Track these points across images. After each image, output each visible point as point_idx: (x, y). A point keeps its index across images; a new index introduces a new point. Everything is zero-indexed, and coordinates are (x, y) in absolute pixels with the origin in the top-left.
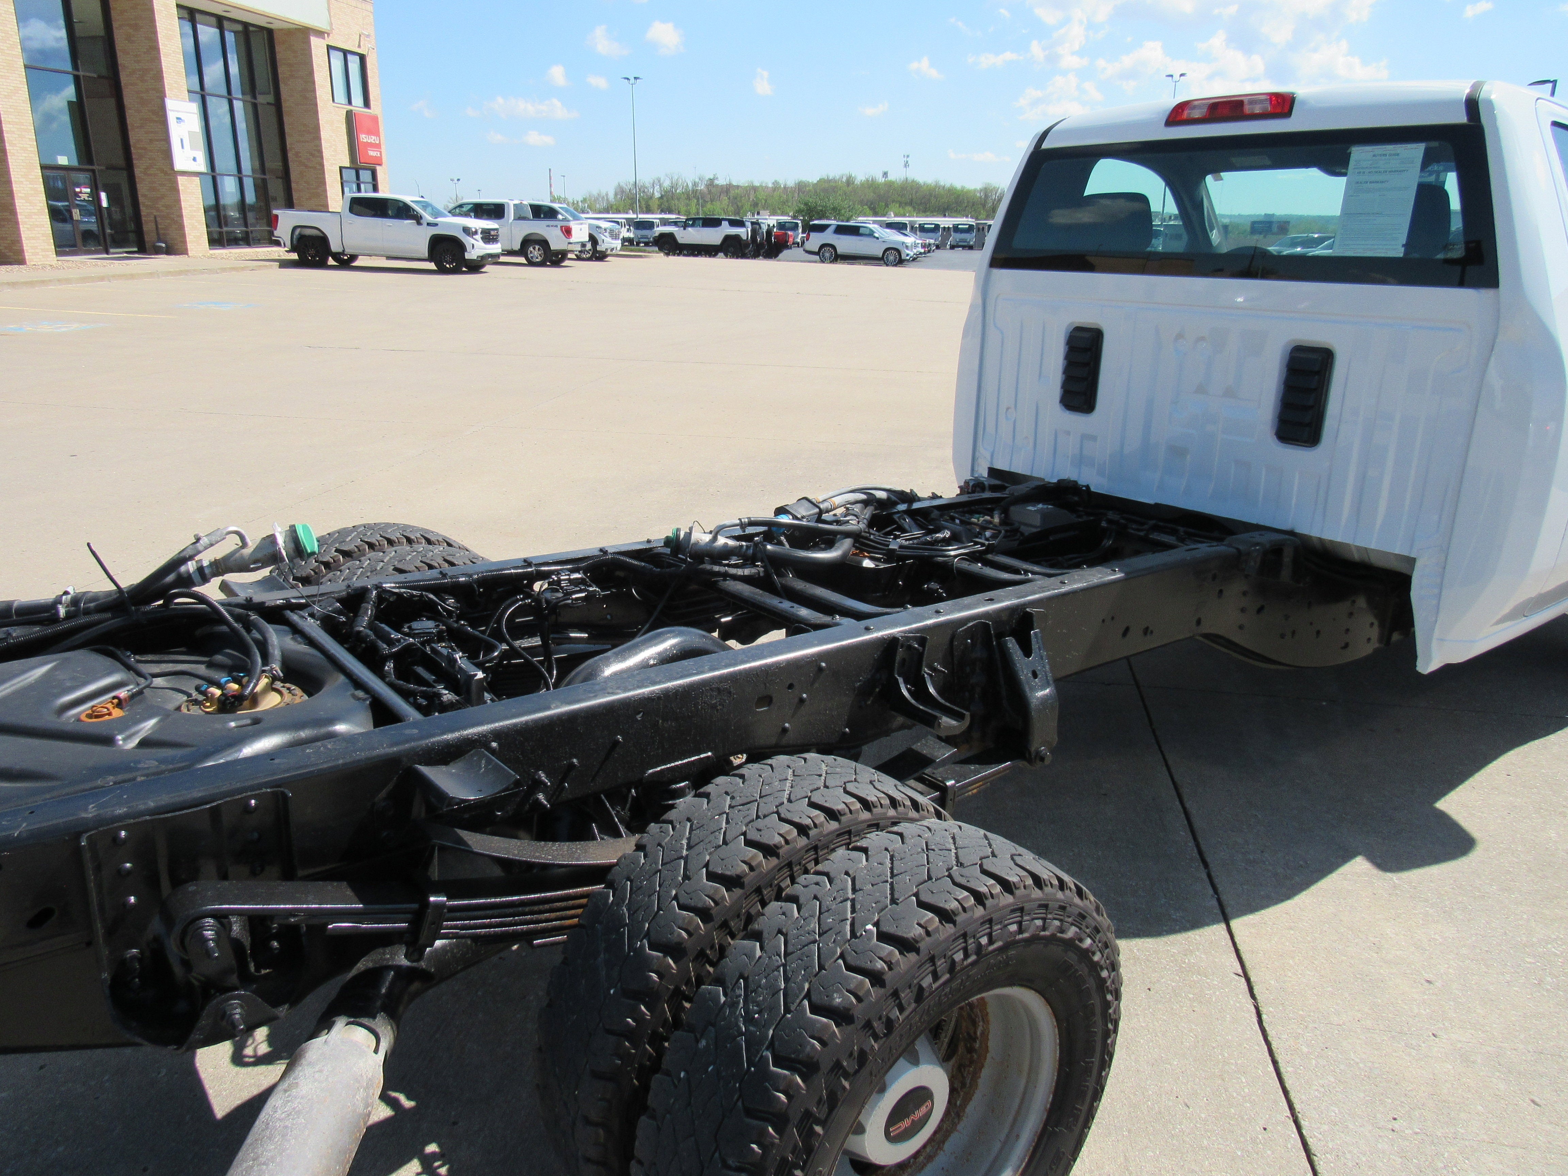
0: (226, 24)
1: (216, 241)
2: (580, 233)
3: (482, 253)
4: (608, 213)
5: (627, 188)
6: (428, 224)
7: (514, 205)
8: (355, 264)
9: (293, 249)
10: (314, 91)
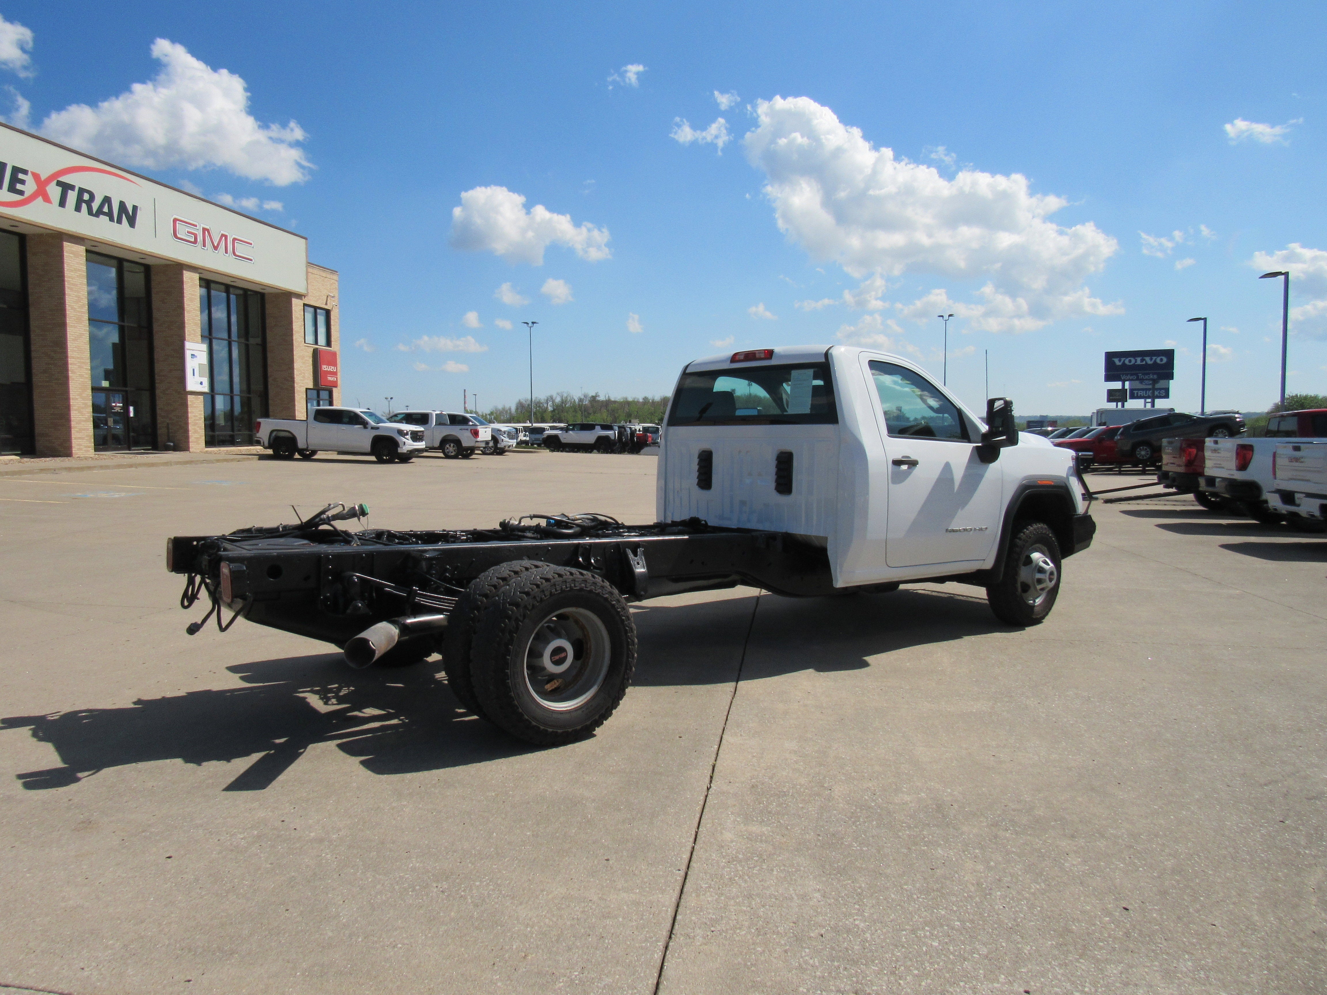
0: (231, 290)
1: (211, 441)
2: (485, 434)
3: (410, 448)
4: (510, 423)
5: (526, 404)
6: (372, 428)
7: (436, 414)
8: (316, 457)
9: (269, 447)
10: (292, 335)
